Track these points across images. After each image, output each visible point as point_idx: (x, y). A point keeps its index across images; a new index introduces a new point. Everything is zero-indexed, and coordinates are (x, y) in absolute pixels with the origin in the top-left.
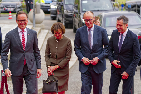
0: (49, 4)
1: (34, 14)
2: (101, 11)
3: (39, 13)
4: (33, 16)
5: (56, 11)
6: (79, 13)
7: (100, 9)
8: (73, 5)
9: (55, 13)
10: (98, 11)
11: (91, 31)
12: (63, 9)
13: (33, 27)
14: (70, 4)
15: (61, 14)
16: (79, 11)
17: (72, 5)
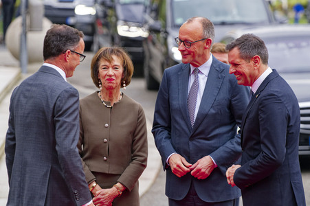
0: (72, 1)
1: (24, 35)
2: (232, 24)
3: (40, 28)
4: (21, 39)
5: (92, 25)
6: (162, 29)
7: (228, 19)
8: (146, 8)
9: (89, 29)
10: (223, 24)
11: (199, 75)
12: (113, 19)
13: (21, 72)
14: (137, 3)
15: (107, 35)
16: (165, 26)
17: (141, 8)
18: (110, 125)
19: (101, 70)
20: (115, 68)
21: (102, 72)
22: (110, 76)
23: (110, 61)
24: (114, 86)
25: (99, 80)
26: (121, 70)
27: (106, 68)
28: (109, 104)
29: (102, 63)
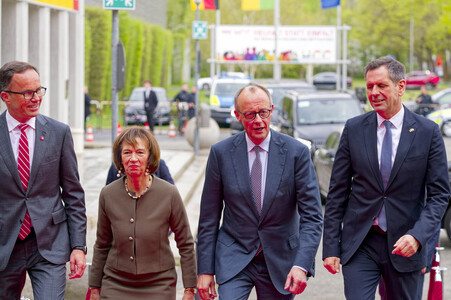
0: (228, 107)
3: (207, 125)
7: (335, 120)
10: (332, 123)
18: (136, 220)
19: (123, 156)
20: (139, 152)
21: (125, 158)
22: (133, 162)
23: (133, 144)
24: (138, 173)
25: (122, 166)
26: (145, 156)
27: (129, 152)
28: (134, 194)
29: (125, 147)
